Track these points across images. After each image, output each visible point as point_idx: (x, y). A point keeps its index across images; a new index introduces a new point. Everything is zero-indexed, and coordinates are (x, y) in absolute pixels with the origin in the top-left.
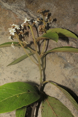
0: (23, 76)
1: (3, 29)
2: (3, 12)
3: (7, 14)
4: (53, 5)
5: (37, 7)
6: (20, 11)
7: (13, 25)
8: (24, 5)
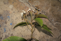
0: (26, 29)
1: (19, 9)
2: (19, 3)
3: (21, 4)
4: (39, 2)
5: (33, 2)
6: (26, 3)
7: (23, 11)
8: (28, 1)
